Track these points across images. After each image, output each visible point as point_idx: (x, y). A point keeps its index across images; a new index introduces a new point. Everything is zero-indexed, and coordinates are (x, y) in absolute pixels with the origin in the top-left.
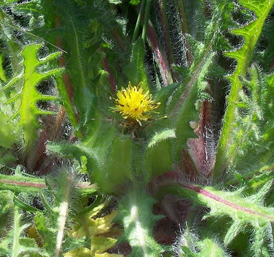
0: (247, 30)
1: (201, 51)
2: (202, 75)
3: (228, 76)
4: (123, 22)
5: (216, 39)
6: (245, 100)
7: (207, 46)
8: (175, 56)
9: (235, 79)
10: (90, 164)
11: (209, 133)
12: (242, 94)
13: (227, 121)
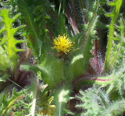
0: (115, 3)
1: (92, 16)
2: (93, 27)
3: (108, 26)
4: (53, 6)
5: (99, 10)
6: (117, 36)
7: (94, 13)
8: (79, 20)
9: (111, 27)
11: (99, 54)
12: (115, 33)
13: (109, 47)
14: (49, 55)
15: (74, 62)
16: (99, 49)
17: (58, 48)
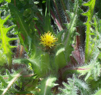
0: (89, 3)
1: (73, 16)
3: (85, 23)
4: (41, 10)
5: (78, 10)
6: (93, 31)
9: (88, 24)
10: (33, 66)
12: (91, 29)
13: (87, 41)
14: (37, 49)
15: (58, 54)
16: (80, 44)
17: (44, 43)
